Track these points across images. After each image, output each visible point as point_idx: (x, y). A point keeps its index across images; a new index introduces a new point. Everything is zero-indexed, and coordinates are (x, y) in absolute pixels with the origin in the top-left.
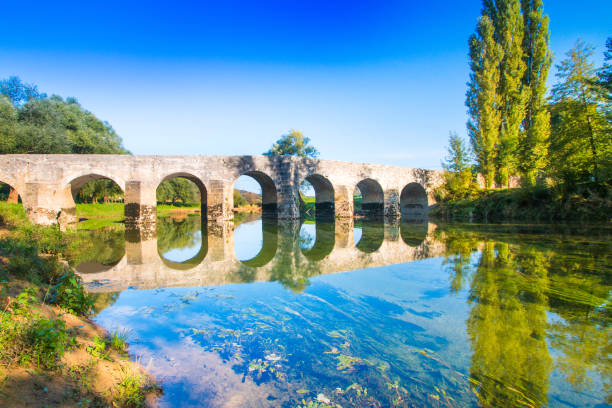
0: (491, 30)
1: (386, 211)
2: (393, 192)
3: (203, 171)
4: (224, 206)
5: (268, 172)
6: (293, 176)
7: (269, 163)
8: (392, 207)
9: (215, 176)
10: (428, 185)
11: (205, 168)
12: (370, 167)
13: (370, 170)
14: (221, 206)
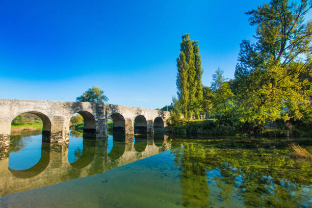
0: (185, 57)
1: (148, 131)
2: (151, 121)
3: (50, 111)
4: (64, 133)
5: (91, 111)
6: (105, 114)
7: (91, 106)
8: (150, 128)
9: (58, 113)
10: (164, 118)
11: (51, 109)
12: (141, 109)
13: (141, 111)
14: (61, 132)
